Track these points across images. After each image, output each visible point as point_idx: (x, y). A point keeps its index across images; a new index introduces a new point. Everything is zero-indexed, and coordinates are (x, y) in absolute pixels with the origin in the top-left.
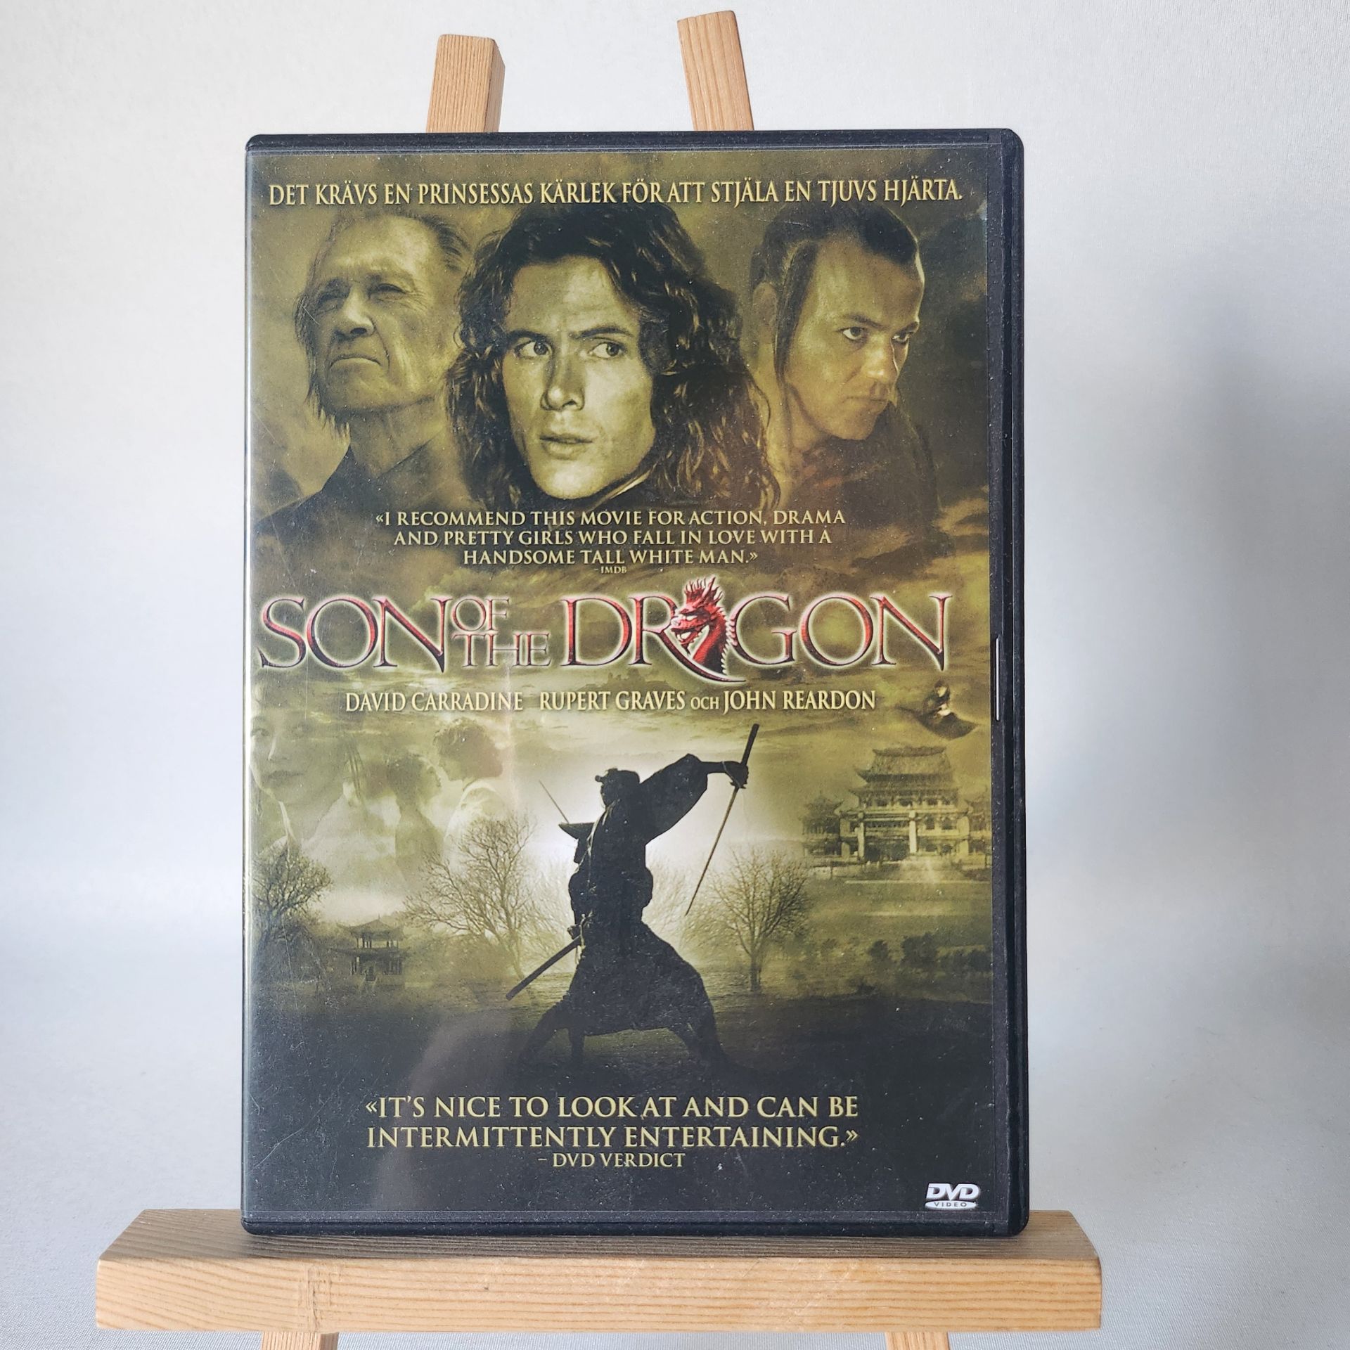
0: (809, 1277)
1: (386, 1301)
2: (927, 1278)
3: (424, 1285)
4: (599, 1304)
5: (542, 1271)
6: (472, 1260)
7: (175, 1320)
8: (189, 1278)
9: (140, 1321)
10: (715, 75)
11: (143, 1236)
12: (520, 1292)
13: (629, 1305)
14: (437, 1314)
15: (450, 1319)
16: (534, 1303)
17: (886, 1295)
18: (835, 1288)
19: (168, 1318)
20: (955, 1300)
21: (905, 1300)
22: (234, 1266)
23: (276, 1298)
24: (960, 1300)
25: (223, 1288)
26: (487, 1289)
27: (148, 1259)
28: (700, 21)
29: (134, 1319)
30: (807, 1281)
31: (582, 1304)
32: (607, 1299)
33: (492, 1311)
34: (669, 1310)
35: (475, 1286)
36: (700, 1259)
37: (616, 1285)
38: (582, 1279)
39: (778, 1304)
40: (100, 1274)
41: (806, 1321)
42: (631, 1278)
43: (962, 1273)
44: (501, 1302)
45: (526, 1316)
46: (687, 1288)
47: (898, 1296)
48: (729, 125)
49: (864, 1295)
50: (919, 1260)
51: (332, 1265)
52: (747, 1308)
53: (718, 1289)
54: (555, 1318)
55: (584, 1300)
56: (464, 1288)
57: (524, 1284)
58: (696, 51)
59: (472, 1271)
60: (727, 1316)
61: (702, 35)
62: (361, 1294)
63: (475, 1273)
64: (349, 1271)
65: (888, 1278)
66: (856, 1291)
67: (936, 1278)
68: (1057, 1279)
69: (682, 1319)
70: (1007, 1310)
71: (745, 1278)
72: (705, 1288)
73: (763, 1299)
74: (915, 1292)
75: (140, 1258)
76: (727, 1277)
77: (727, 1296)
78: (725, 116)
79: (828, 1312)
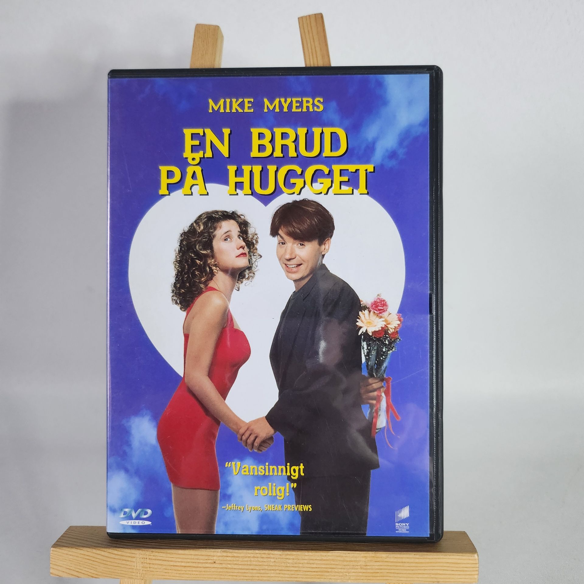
0: (353, 559)
1: (172, 567)
2: (404, 560)
3: (189, 560)
4: (263, 569)
5: (239, 555)
6: (208, 550)
7: (83, 574)
8: (90, 556)
9: (68, 573)
10: (314, 41)
11: (70, 538)
12: (229, 564)
13: (276, 571)
14: (194, 573)
15: (200, 575)
16: (235, 569)
17: (386, 567)
18: (364, 564)
19: (81, 573)
20: (416, 570)
21: (394, 569)
22: (108, 551)
23: (126, 565)
24: (418, 570)
25: (104, 560)
26: (215, 562)
27: (72, 547)
28: (308, 18)
29: (66, 573)
30: (352, 561)
31: (255, 569)
32: (266, 567)
33: (217, 572)
34: (293, 573)
35: (209, 561)
36: (306, 551)
37: (270, 562)
38: (256, 559)
39: (340, 570)
40: (52, 553)
41: (351, 578)
42: (276, 559)
43: (418, 558)
44: (221, 568)
45: (232, 574)
46: (301, 563)
47: (391, 568)
48: (320, 63)
49: (377, 567)
50: (400, 553)
51: (150, 551)
52: (326, 572)
53: (313, 564)
54: (244, 575)
55: (257, 568)
56: (206, 562)
57: (230, 561)
58: (306, 31)
59: (209, 555)
60: (317, 575)
61: (309, 23)
62: (162, 564)
63: (209, 556)
64: (157, 554)
65: (386, 560)
66: (373, 566)
67: (407, 560)
68: (459, 561)
69: (299, 576)
70: (438, 574)
71: (325, 559)
72: (308, 563)
73: (332, 568)
74: (398, 566)
75: (69, 547)
76: (318, 559)
77: (317, 567)
78: (319, 58)
79: (361, 574)
